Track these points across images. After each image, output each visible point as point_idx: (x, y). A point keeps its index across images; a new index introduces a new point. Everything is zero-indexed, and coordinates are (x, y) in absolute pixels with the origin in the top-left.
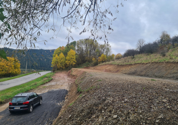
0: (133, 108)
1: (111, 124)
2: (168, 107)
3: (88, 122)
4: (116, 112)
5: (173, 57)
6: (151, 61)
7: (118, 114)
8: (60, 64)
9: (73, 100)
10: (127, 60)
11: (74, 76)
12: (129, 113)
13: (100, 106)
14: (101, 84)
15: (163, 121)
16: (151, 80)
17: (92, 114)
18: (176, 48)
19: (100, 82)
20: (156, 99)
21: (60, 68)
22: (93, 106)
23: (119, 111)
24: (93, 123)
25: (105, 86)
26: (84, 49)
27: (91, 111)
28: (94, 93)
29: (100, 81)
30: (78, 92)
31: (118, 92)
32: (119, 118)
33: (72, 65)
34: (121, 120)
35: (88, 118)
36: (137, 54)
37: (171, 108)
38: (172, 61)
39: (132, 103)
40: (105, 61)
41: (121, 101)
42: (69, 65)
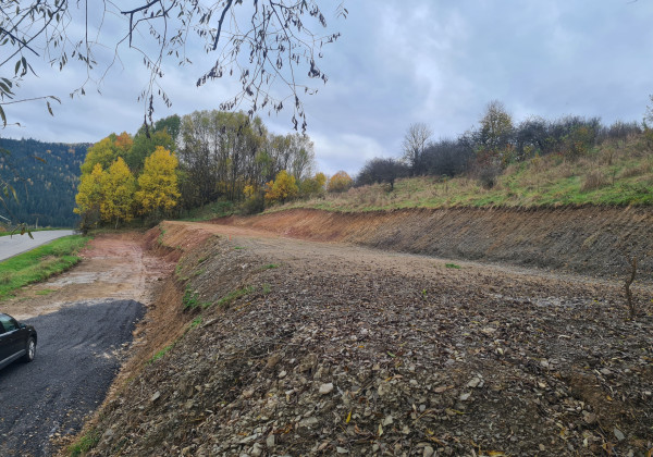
0: (389, 356)
1: (311, 415)
2: (500, 350)
3: (225, 413)
4: (330, 373)
5: (519, 192)
6: (449, 202)
7: (335, 378)
8: (112, 204)
9: (167, 339)
10: (368, 198)
11: (170, 249)
12: (373, 375)
13: (272, 357)
14: (276, 277)
15: (481, 396)
16: (447, 266)
17: (240, 385)
18: (529, 162)
19: (270, 274)
20: (462, 327)
21: (114, 218)
22: (247, 355)
23: (338, 368)
24: (244, 414)
25: (291, 285)
26: (212, 149)
27: (237, 374)
28: (250, 310)
29: (271, 267)
30: (189, 308)
31: (337, 307)
32: (341, 392)
33: (162, 208)
34: (346, 401)
35: (226, 399)
36: (403, 176)
37: (506, 354)
38: (513, 204)
39: (384, 339)
40: (290, 199)
41: (347, 335)
42: (151, 207)
